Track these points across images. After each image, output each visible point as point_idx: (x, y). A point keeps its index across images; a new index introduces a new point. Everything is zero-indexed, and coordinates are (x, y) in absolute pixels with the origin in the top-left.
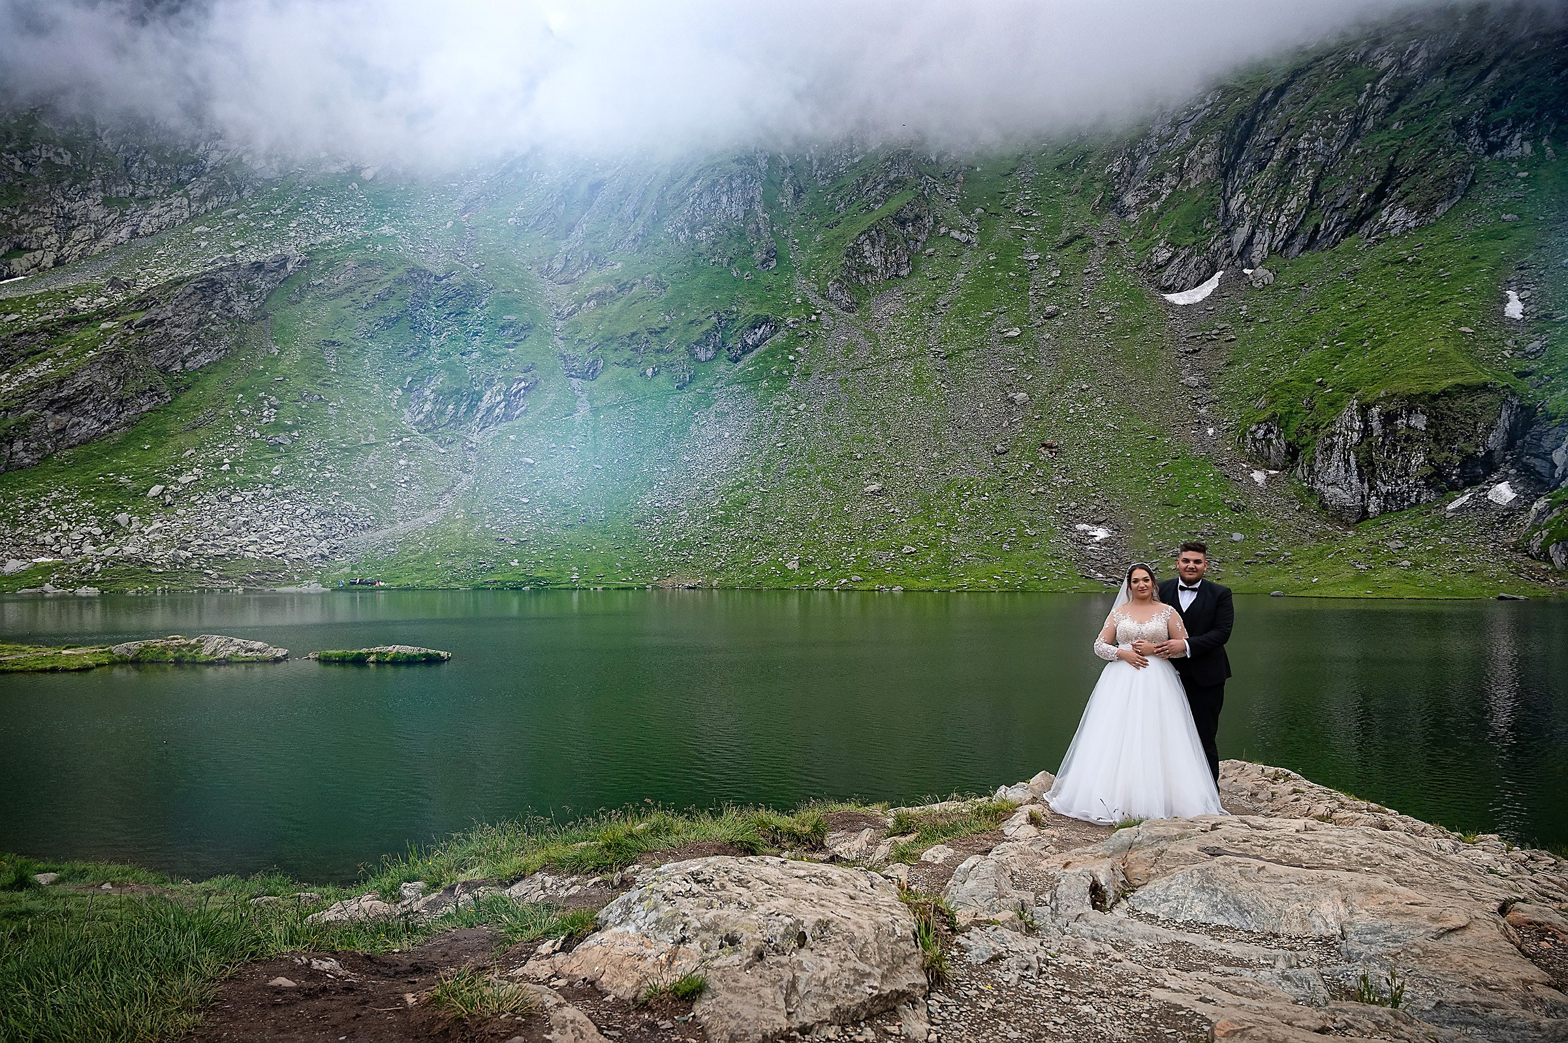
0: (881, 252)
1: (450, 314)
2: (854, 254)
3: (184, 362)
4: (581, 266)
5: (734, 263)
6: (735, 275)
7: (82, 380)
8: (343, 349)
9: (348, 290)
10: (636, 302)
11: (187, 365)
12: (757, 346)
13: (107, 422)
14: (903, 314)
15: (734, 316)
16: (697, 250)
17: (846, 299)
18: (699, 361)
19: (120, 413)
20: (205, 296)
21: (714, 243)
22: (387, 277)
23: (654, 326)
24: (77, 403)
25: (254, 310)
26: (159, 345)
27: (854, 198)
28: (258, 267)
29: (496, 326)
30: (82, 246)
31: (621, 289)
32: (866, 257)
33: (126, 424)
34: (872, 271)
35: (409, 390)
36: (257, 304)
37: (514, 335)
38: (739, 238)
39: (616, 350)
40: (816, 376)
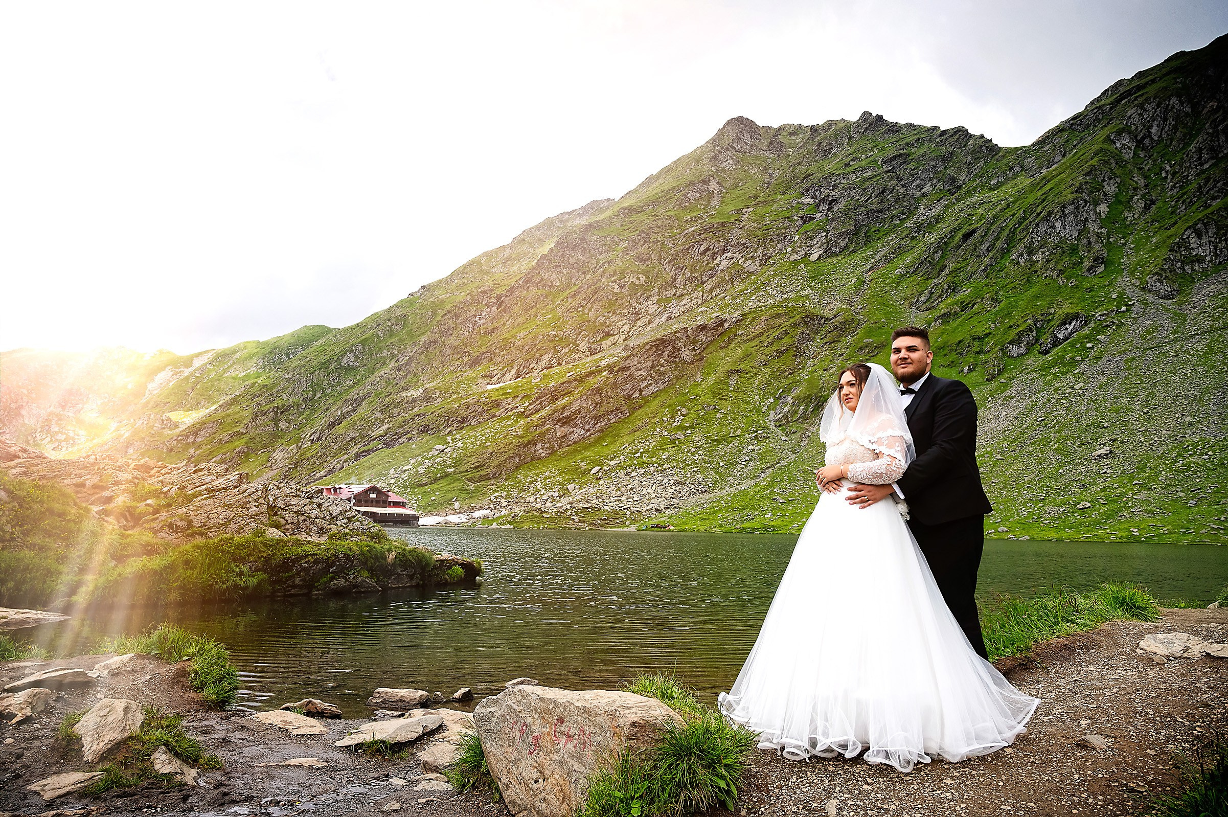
0: (1210, 242)
1: (826, 343)
2: (1179, 247)
3: (641, 391)
4: (941, 295)
5: (1062, 274)
6: (1061, 283)
7: (575, 407)
8: (743, 374)
9: (758, 335)
10: (972, 317)
11: (643, 393)
12: (1068, 339)
13: (588, 430)
14: (1222, 293)
15: (1050, 317)
16: (1033, 269)
17: (1164, 288)
18: (1012, 357)
19: (595, 425)
20: (657, 350)
21: (1048, 261)
22: (787, 323)
23: (978, 333)
24: (572, 420)
25: (696, 355)
26: (626, 382)
27: (1195, 199)
28: (703, 328)
29: (857, 348)
30: (640, 329)
31: (964, 309)
32: (1192, 249)
33: (598, 431)
34: (1199, 259)
35: (779, 398)
36: (698, 351)
37: (869, 353)
38: (1071, 253)
39: (945, 355)
40: (1105, 360)
